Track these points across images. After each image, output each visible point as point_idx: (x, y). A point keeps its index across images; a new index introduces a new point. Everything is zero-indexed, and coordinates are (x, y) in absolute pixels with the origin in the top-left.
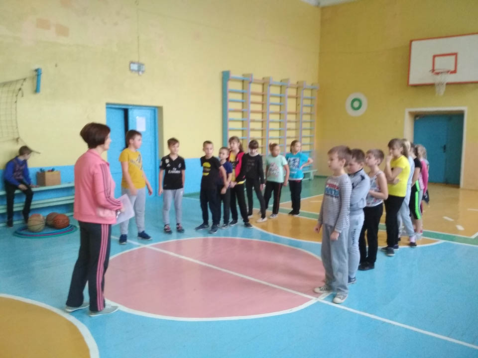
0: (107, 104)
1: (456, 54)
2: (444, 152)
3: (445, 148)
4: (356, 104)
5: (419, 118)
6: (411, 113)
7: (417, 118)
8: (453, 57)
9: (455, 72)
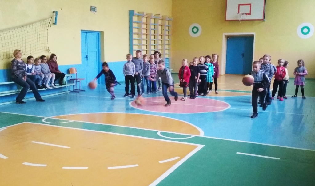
0: (81, 30)
1: (250, 4)
2: (243, 57)
3: (243, 55)
4: (195, 30)
5: (230, 39)
6: (225, 36)
7: (229, 39)
8: (249, 6)
9: (250, 14)
